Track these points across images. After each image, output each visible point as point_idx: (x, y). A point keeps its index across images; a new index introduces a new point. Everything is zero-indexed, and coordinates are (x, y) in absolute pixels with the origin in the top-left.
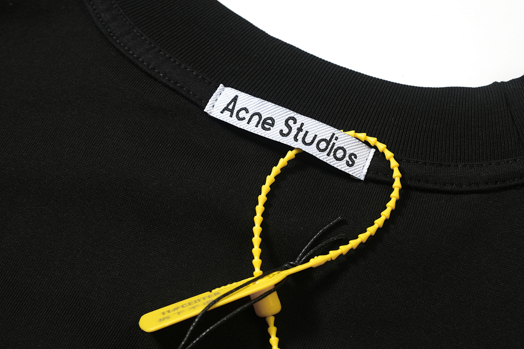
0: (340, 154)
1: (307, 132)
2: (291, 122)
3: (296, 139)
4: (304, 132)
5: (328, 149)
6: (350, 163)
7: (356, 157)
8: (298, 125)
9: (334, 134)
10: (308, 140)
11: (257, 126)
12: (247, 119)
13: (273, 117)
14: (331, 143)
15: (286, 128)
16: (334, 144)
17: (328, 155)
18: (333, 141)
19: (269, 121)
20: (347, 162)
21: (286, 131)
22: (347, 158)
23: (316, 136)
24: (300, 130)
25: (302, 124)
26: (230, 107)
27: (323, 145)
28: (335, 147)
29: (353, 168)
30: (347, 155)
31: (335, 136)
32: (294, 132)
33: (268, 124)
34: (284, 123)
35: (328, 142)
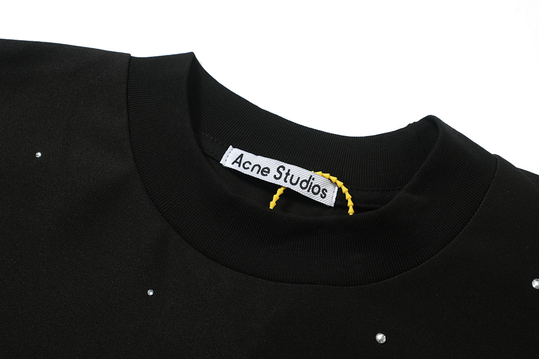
0: (316, 190)
1: (293, 176)
2: (281, 169)
3: (285, 181)
4: (290, 176)
5: (308, 187)
6: (323, 196)
7: (326, 191)
8: (286, 171)
9: (311, 176)
10: (294, 181)
11: (258, 173)
12: (251, 169)
13: (269, 167)
14: (310, 182)
15: (278, 174)
16: (312, 183)
17: (308, 191)
18: (311, 181)
19: (266, 170)
20: (321, 195)
21: (278, 175)
22: (321, 192)
23: (299, 178)
24: (288, 174)
25: (289, 170)
26: (238, 161)
27: (304, 184)
28: (313, 185)
29: (325, 199)
30: (321, 190)
31: (312, 177)
32: (284, 176)
33: (265, 172)
34: (276, 171)
35: (308, 182)
